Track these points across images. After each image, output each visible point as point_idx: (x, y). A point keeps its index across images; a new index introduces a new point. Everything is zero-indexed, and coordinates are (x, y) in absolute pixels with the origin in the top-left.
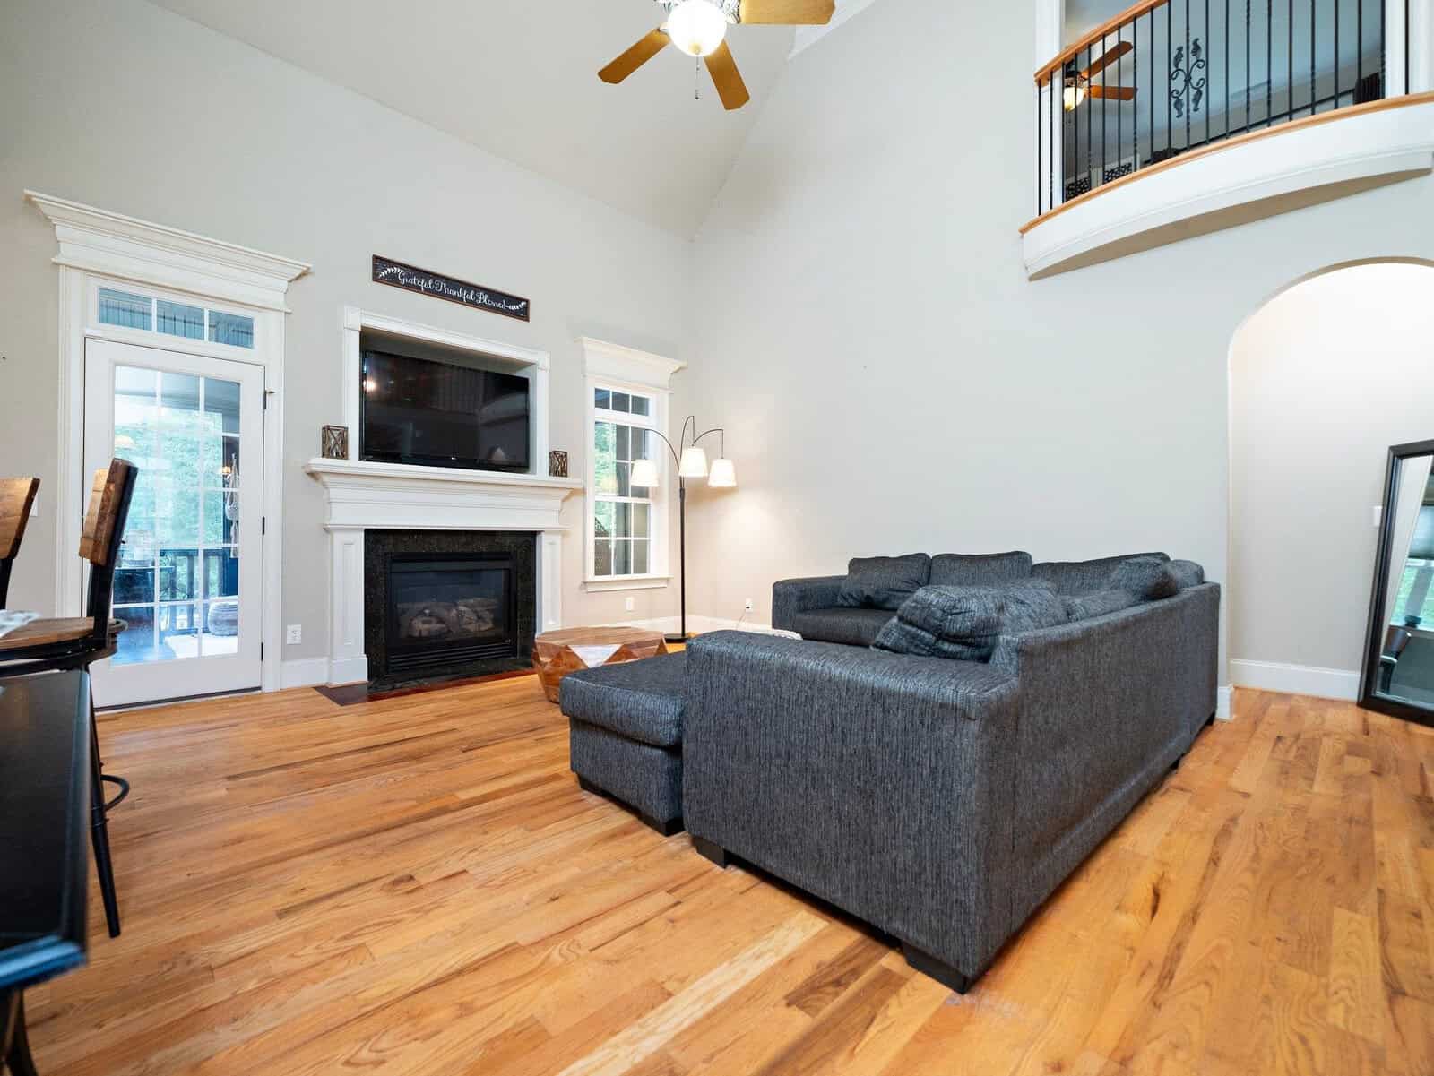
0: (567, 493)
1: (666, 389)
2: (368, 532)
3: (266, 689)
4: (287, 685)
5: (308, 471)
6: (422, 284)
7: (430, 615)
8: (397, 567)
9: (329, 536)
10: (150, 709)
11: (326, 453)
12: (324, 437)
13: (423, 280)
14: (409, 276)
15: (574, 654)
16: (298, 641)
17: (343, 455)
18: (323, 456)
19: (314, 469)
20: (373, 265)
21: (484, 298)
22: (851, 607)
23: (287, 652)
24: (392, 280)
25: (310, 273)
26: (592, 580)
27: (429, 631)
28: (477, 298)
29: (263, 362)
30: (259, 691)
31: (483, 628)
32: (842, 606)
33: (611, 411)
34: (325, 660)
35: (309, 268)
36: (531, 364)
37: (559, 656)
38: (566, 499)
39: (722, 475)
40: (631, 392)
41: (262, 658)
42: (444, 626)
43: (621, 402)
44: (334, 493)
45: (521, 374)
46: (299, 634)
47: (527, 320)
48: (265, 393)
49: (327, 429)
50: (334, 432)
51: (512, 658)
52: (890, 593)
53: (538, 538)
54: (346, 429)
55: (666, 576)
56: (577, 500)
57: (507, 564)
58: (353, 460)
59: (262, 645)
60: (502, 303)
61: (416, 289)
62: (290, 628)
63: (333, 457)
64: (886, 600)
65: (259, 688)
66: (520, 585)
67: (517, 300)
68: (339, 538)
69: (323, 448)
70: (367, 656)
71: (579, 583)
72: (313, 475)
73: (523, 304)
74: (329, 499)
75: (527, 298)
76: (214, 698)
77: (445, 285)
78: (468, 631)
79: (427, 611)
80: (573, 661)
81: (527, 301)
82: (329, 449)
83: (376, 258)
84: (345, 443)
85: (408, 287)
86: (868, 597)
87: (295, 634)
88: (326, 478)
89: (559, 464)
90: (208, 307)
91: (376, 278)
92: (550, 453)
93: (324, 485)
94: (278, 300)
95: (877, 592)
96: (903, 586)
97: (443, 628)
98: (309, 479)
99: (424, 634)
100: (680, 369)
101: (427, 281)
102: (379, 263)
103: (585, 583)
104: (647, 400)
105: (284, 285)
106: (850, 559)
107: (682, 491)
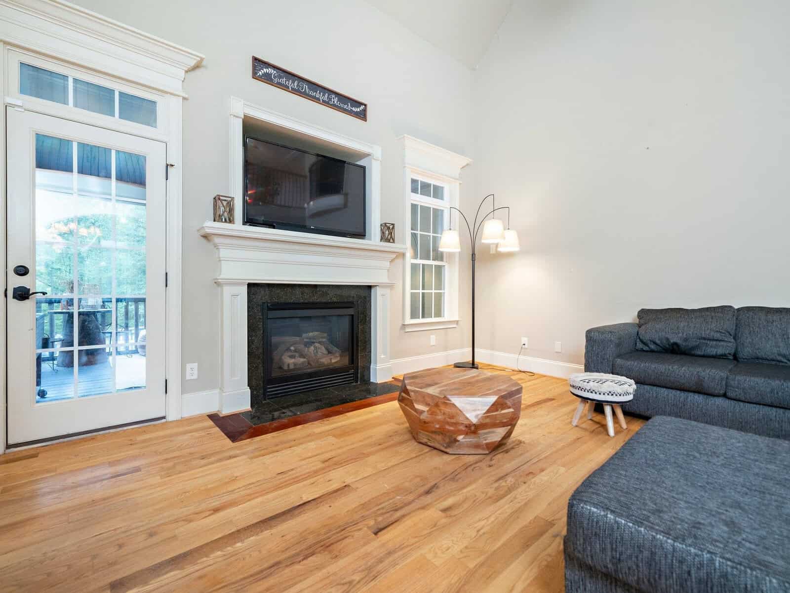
0: (394, 256)
1: (457, 179)
2: (250, 286)
3: (170, 418)
4: (186, 415)
5: (202, 232)
6: (290, 83)
7: (295, 351)
8: (272, 314)
9: (219, 289)
10: (70, 441)
11: (217, 218)
12: (215, 206)
13: (290, 81)
14: (280, 77)
15: (454, 405)
16: (195, 377)
17: (231, 220)
18: (214, 221)
19: (208, 231)
20: (253, 64)
21: (335, 100)
22: (652, 351)
23: (186, 387)
24: (267, 79)
25: (203, 66)
26: (408, 323)
27: (295, 364)
28: (330, 100)
29: (165, 140)
30: (164, 421)
31: (333, 361)
32: (642, 350)
33: (419, 195)
34: (217, 391)
35: (202, 59)
36: (368, 155)
37: (437, 405)
38: (392, 261)
39: (509, 242)
40: (433, 182)
41: (166, 392)
42: (305, 359)
43: (425, 189)
44: (224, 253)
45: (360, 163)
46: (196, 372)
47: (366, 121)
48: (167, 165)
49: (217, 199)
50: (223, 202)
51: (354, 384)
52: (702, 341)
53: (373, 290)
54: (233, 199)
55: (456, 318)
56: (399, 261)
57: (351, 311)
58: (238, 226)
59: (166, 381)
60: (348, 105)
61: (285, 87)
62: (189, 366)
63: (222, 221)
64: (697, 347)
65: (164, 418)
66: (360, 327)
67: (358, 104)
68: (227, 291)
69: (215, 214)
70: (250, 388)
71: (400, 325)
72: (206, 237)
73: (362, 107)
74: (219, 258)
75: (365, 103)
76: (125, 428)
77: (307, 87)
78: (323, 363)
79: (292, 348)
80: (453, 411)
81: (365, 105)
82: (220, 215)
83: (255, 59)
84: (231, 211)
85: (280, 86)
86: (675, 344)
87: (193, 371)
88: (217, 240)
89: (388, 233)
90: (118, 87)
91: (255, 76)
92: (381, 225)
93: (216, 246)
94: (175, 86)
95: (686, 340)
96: (717, 336)
97: (305, 362)
98: (204, 241)
99: (292, 367)
100: (467, 165)
101: (293, 82)
102: (258, 62)
103: (404, 325)
104: (442, 188)
105: (182, 74)
106: (640, 309)
107: (473, 255)
